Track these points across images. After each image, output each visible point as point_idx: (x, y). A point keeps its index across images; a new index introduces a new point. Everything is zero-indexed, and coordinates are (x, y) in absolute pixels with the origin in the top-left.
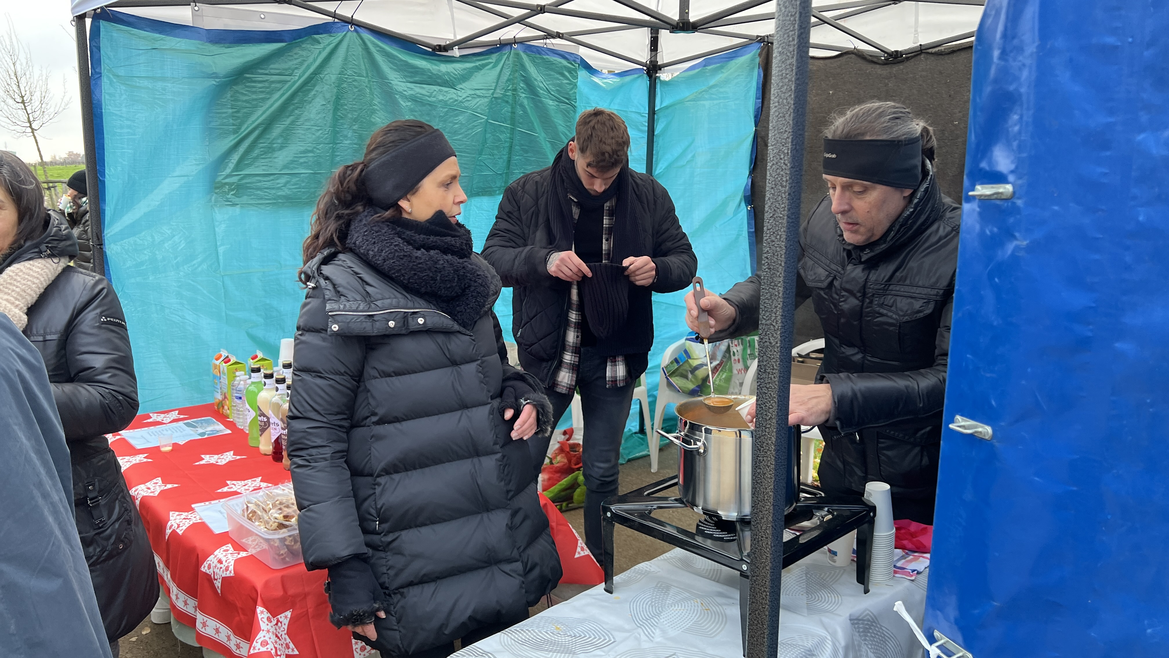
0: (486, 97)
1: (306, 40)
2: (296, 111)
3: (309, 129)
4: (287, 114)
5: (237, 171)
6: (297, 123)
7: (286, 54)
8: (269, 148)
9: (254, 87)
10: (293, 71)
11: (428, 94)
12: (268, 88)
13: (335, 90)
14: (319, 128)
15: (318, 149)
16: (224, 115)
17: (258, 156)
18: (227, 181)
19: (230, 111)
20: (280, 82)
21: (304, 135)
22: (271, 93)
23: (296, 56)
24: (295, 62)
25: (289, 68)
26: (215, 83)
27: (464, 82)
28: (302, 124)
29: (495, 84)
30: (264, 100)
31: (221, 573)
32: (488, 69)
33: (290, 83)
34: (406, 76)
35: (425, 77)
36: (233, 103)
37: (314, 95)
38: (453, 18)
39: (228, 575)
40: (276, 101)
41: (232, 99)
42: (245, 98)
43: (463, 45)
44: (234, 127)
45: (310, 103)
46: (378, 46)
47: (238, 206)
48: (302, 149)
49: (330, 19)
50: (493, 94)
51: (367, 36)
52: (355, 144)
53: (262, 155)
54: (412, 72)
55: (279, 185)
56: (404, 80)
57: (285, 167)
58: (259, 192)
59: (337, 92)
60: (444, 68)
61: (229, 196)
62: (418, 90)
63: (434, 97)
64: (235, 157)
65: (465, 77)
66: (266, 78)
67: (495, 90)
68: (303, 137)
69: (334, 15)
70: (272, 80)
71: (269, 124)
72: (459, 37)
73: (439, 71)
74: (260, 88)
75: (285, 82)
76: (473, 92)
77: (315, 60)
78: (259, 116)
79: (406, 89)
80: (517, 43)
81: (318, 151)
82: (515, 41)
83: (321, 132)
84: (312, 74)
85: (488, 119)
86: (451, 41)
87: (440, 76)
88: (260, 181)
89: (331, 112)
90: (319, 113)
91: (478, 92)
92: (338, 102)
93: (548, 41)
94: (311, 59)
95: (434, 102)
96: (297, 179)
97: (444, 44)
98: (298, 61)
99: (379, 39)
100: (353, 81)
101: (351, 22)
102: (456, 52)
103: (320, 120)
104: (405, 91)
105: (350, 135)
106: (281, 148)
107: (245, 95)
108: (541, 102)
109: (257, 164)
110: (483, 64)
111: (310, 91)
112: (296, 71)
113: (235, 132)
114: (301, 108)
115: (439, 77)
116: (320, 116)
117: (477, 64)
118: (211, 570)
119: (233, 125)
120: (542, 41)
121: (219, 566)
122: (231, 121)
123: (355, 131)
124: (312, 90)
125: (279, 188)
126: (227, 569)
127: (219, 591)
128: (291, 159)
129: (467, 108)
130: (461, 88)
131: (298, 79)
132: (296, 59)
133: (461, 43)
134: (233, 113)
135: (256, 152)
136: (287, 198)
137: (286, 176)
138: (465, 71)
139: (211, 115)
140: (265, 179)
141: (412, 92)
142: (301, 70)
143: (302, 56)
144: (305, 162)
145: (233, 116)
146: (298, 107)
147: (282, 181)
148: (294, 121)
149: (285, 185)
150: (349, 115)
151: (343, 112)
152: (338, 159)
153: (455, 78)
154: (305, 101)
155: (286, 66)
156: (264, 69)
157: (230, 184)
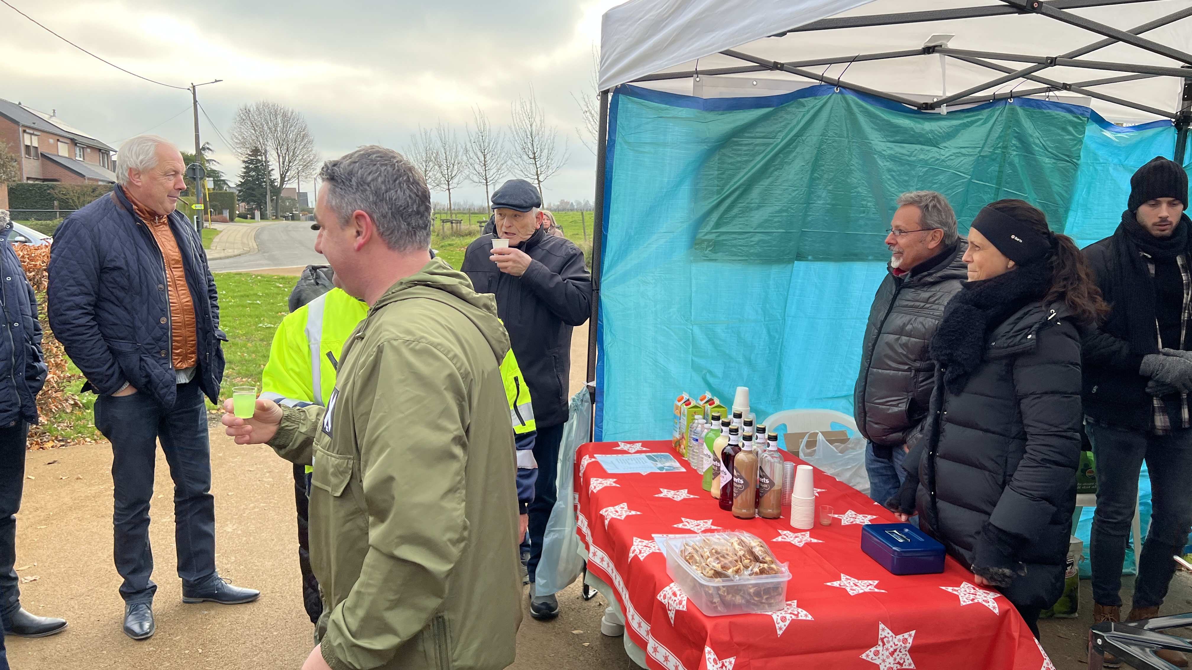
0: (971, 155)
1: (792, 104)
2: (776, 173)
3: (787, 189)
4: (767, 175)
5: (716, 229)
6: (775, 184)
7: (772, 118)
8: (748, 207)
9: (739, 150)
10: (777, 133)
11: (908, 153)
12: (752, 150)
13: (815, 152)
14: (796, 188)
15: (792, 209)
16: (710, 177)
17: (736, 215)
18: (706, 237)
19: (716, 172)
20: (763, 144)
21: (780, 195)
22: (754, 155)
23: (781, 120)
24: (779, 125)
25: (773, 131)
26: (706, 147)
27: (949, 140)
28: (780, 185)
29: (983, 142)
30: (747, 162)
31: (675, 605)
32: (977, 126)
33: (773, 145)
34: (887, 136)
35: (906, 136)
36: (720, 165)
37: (795, 156)
38: (944, 75)
39: (681, 609)
40: (758, 162)
41: (720, 161)
42: (730, 161)
43: (952, 103)
44: (718, 188)
45: (790, 164)
46: (861, 106)
47: (714, 261)
48: (778, 208)
49: (817, 82)
50: (980, 152)
51: (851, 97)
52: (828, 204)
53: (740, 214)
54: (894, 131)
55: (752, 243)
56: (885, 140)
57: (760, 226)
58: (734, 249)
59: (817, 153)
60: (928, 126)
61: (707, 252)
62: (898, 150)
63: (914, 156)
64: (715, 216)
65: (950, 135)
66: (750, 141)
67: (983, 147)
68: (779, 197)
69: (821, 78)
70: (756, 143)
71: (750, 185)
72: (949, 94)
73: (923, 129)
74: (745, 151)
75: (769, 144)
76: (958, 151)
77: (798, 123)
78: (741, 177)
79: (885, 149)
80: (1014, 97)
81: (792, 211)
82: (1012, 95)
83: (797, 192)
84: (794, 136)
85: (971, 178)
86: (940, 99)
87: (924, 135)
88: (735, 239)
89: (809, 172)
90: (797, 174)
91: (963, 150)
92: (816, 164)
93: (1051, 94)
94: (795, 122)
95: (914, 162)
96: (770, 238)
97: (932, 102)
98: (782, 124)
99: (864, 100)
100: (833, 142)
101: (837, 84)
102: (944, 110)
103: (797, 181)
104: (884, 151)
105: (824, 195)
106: (758, 208)
107: (731, 157)
108: (1035, 160)
109: (734, 222)
110: (972, 121)
111: (791, 152)
112: (779, 134)
113: (719, 192)
114: (781, 169)
115: (922, 136)
116: (798, 177)
117: (965, 121)
118: (666, 600)
119: (718, 186)
120: (1044, 94)
121: (674, 598)
122: (716, 182)
123: (829, 192)
124: (793, 151)
125: (752, 246)
126: (680, 603)
127: (672, 622)
128: (767, 218)
129: (948, 167)
130: (945, 147)
131: (780, 141)
132: (781, 122)
133: (950, 101)
134: (719, 174)
135: (735, 211)
136: (758, 255)
137: (760, 235)
138: (952, 129)
139: (699, 177)
140: (740, 237)
141: (892, 152)
142: (784, 133)
143: (786, 119)
144: (779, 222)
145: (718, 178)
146: (777, 169)
147: (756, 239)
148: (773, 182)
149: (758, 243)
150: (826, 176)
151: (820, 173)
152: (809, 219)
153: (939, 136)
154: (785, 162)
155: (771, 129)
156: (749, 133)
157: (709, 241)
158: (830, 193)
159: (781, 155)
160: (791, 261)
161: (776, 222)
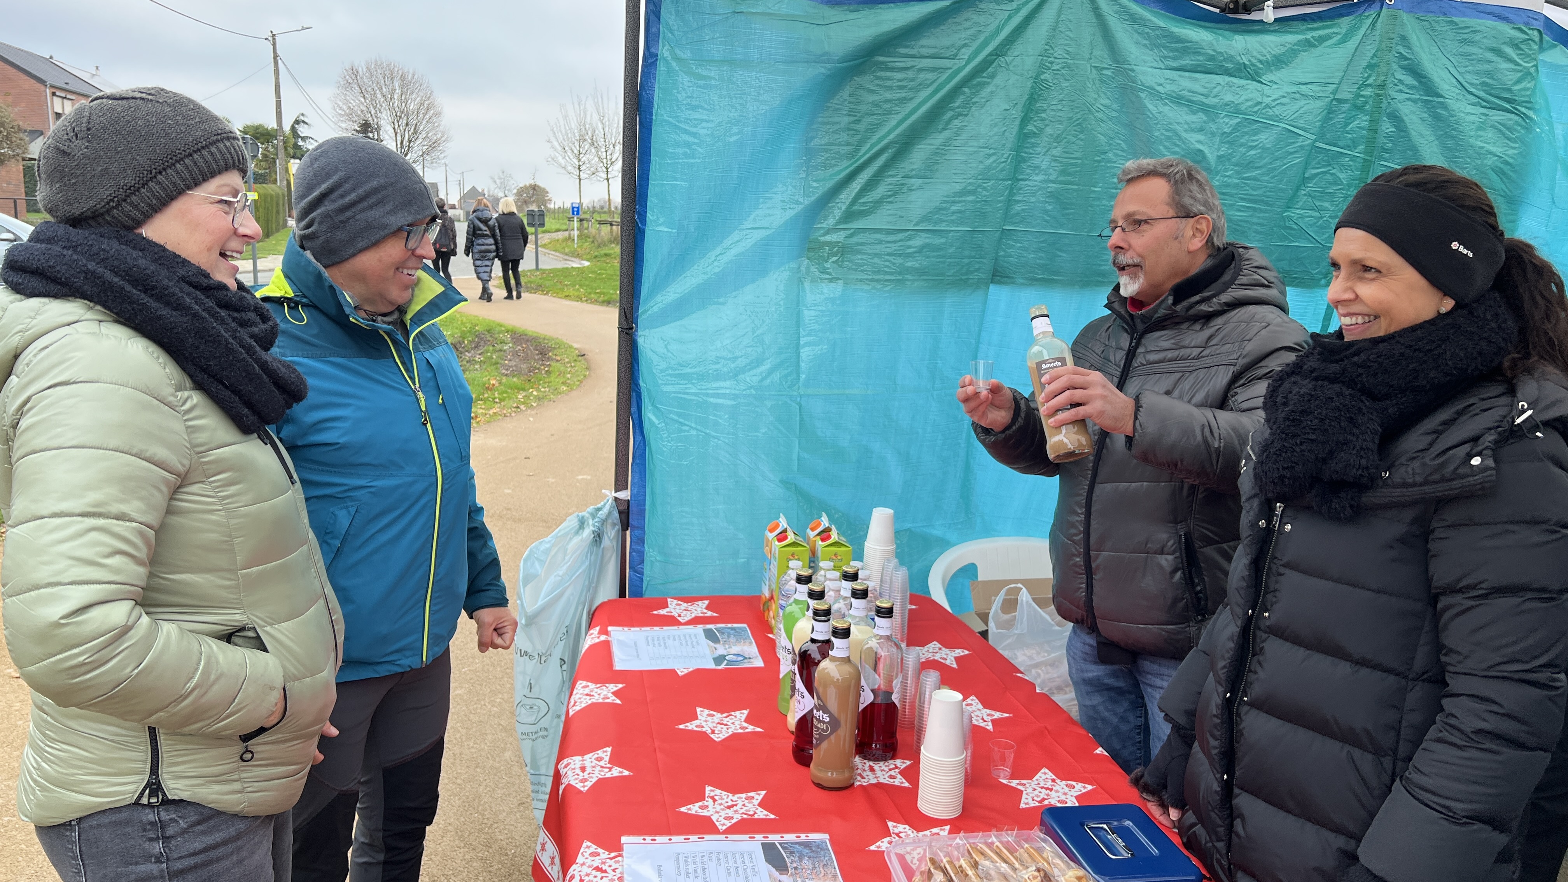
0: (1319, 98)
2: (956, 122)
3: (975, 152)
4: (940, 127)
5: (846, 223)
6: (954, 143)
7: (950, 21)
8: (903, 184)
9: (889, 79)
10: (959, 50)
11: (1206, 91)
12: (912, 80)
13: (1029, 84)
14: (992, 151)
15: (985, 189)
16: (836, 127)
17: (882, 198)
18: (828, 238)
19: (846, 119)
20: (933, 70)
21: (963, 162)
22: (917, 89)
23: (967, 24)
24: (963, 35)
25: (953, 45)
26: (823, 70)
27: (1278, 69)
28: (964, 145)
29: (1341, 74)
30: (903, 101)
32: (1329, 46)
33: (951, 71)
34: (1165, 57)
35: (1201, 58)
36: (852, 106)
37: (992, 92)
40: (923, 102)
41: (852, 100)
42: (872, 98)
44: (850, 148)
45: (982, 106)
47: (841, 282)
48: (958, 187)
50: (1335, 92)
52: (1053, 182)
53: (890, 196)
54: (1177, 50)
55: (911, 250)
56: (1161, 65)
57: (925, 219)
58: (876, 260)
59: (1032, 87)
60: (1242, 45)
61: (827, 265)
62: (1187, 84)
63: (1215, 97)
64: (844, 199)
65: (1279, 62)
66: (910, 62)
67: (1339, 84)
68: (962, 167)
70: (920, 66)
71: (906, 143)
73: (1233, 49)
74: (899, 81)
75: (942, 70)
76: (1295, 89)
77: (998, 30)
78: (892, 128)
79: (1162, 81)
81: (985, 193)
83: (994, 158)
84: (990, 54)
85: (1315, 141)
87: (1232, 57)
88: (880, 242)
89: (1018, 122)
90: (996, 125)
91: (1304, 88)
92: (1031, 106)
94: (992, 28)
95: (1214, 106)
96: (943, 240)
98: (969, 32)
100: (1063, 68)
102: (1270, 11)
103: (996, 138)
104: (1161, 85)
105: (1045, 164)
107: (873, 92)
109: (879, 212)
110: (1320, 37)
111: (983, 85)
112: (963, 50)
113: (851, 156)
114: (966, 115)
115: (1230, 59)
116: (996, 129)
117: (1309, 35)
119: (848, 144)
122: (846, 138)
123: (1055, 159)
124: (988, 83)
125: (909, 255)
128: (937, 204)
129: (1278, 118)
130: (1271, 81)
131: (965, 63)
132: (966, 28)
134: (850, 123)
135: (881, 190)
136: (921, 272)
137: (923, 235)
138: (1284, 49)
139: (815, 126)
140: (891, 238)
141: (1174, 88)
142: (972, 49)
143: (977, 24)
144: (959, 212)
145: (849, 130)
146: (960, 115)
147: (917, 242)
148: (950, 139)
149: (921, 249)
150: (1049, 130)
151: (1039, 124)
152: (1017, 208)
153: (1260, 61)
154: (974, 103)
155: (946, 42)
156: (907, 47)
157: (831, 244)
158: (1055, 161)
159: (966, 90)
160: (983, 284)
161: (954, 213)
